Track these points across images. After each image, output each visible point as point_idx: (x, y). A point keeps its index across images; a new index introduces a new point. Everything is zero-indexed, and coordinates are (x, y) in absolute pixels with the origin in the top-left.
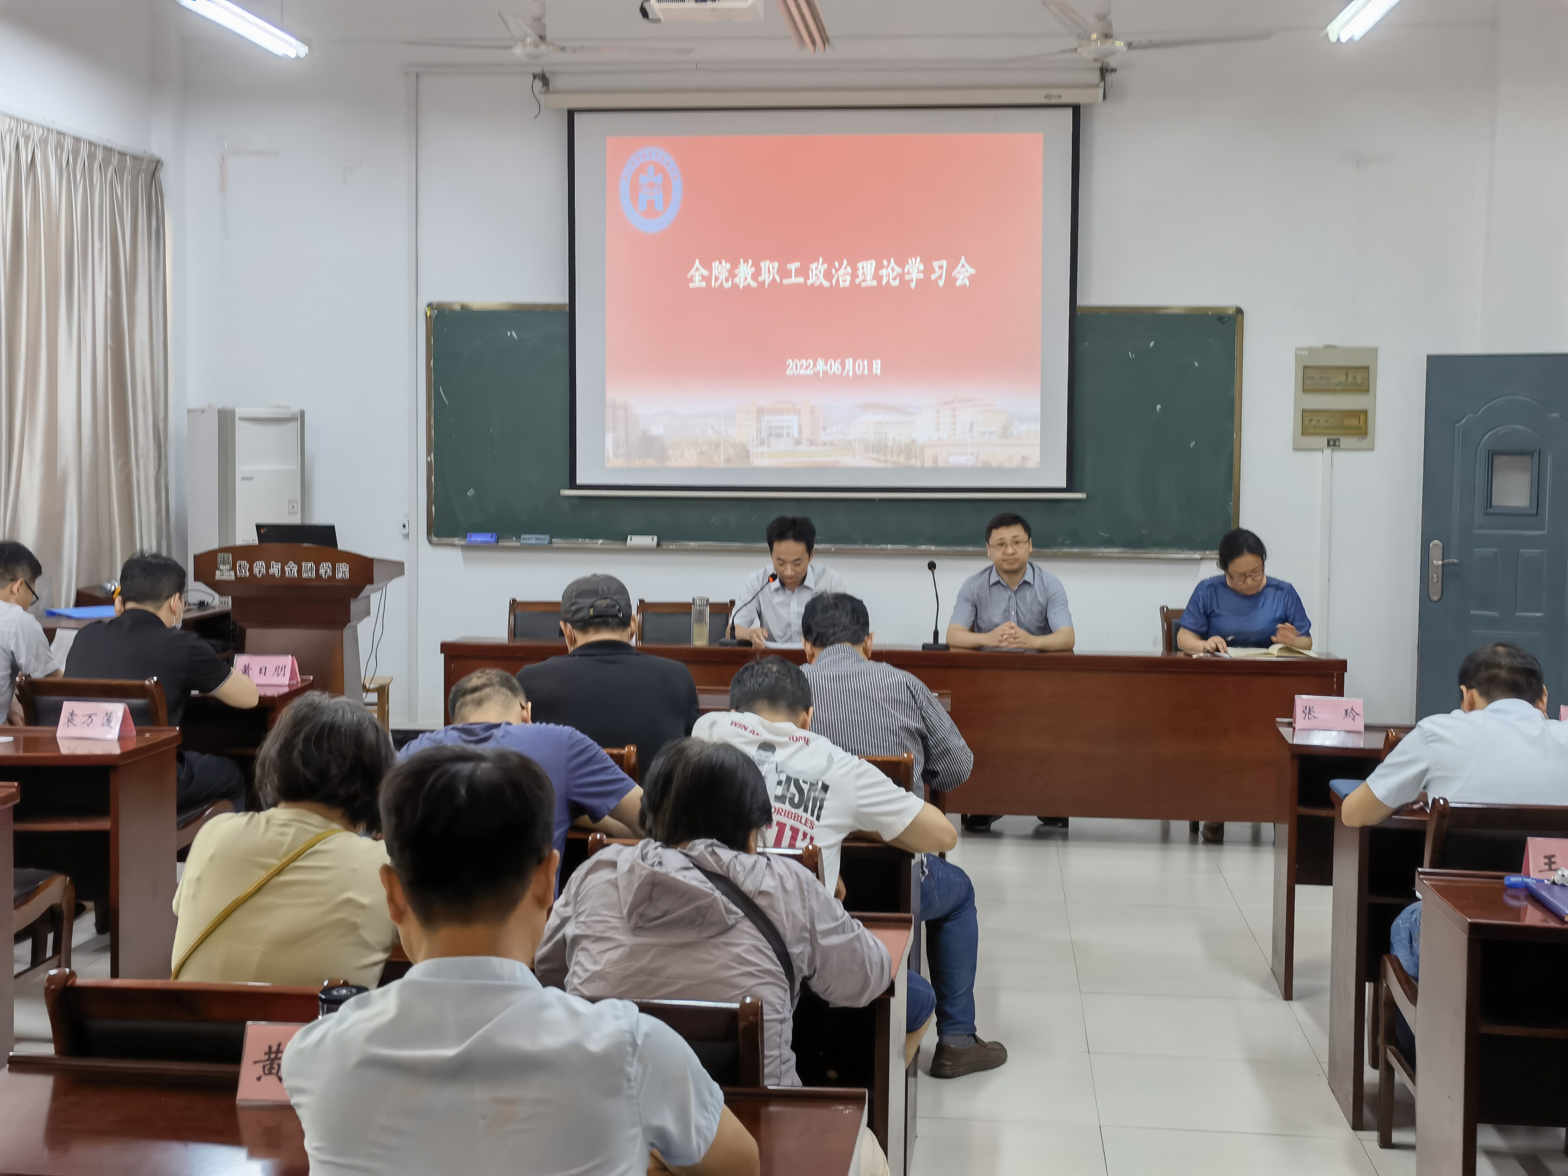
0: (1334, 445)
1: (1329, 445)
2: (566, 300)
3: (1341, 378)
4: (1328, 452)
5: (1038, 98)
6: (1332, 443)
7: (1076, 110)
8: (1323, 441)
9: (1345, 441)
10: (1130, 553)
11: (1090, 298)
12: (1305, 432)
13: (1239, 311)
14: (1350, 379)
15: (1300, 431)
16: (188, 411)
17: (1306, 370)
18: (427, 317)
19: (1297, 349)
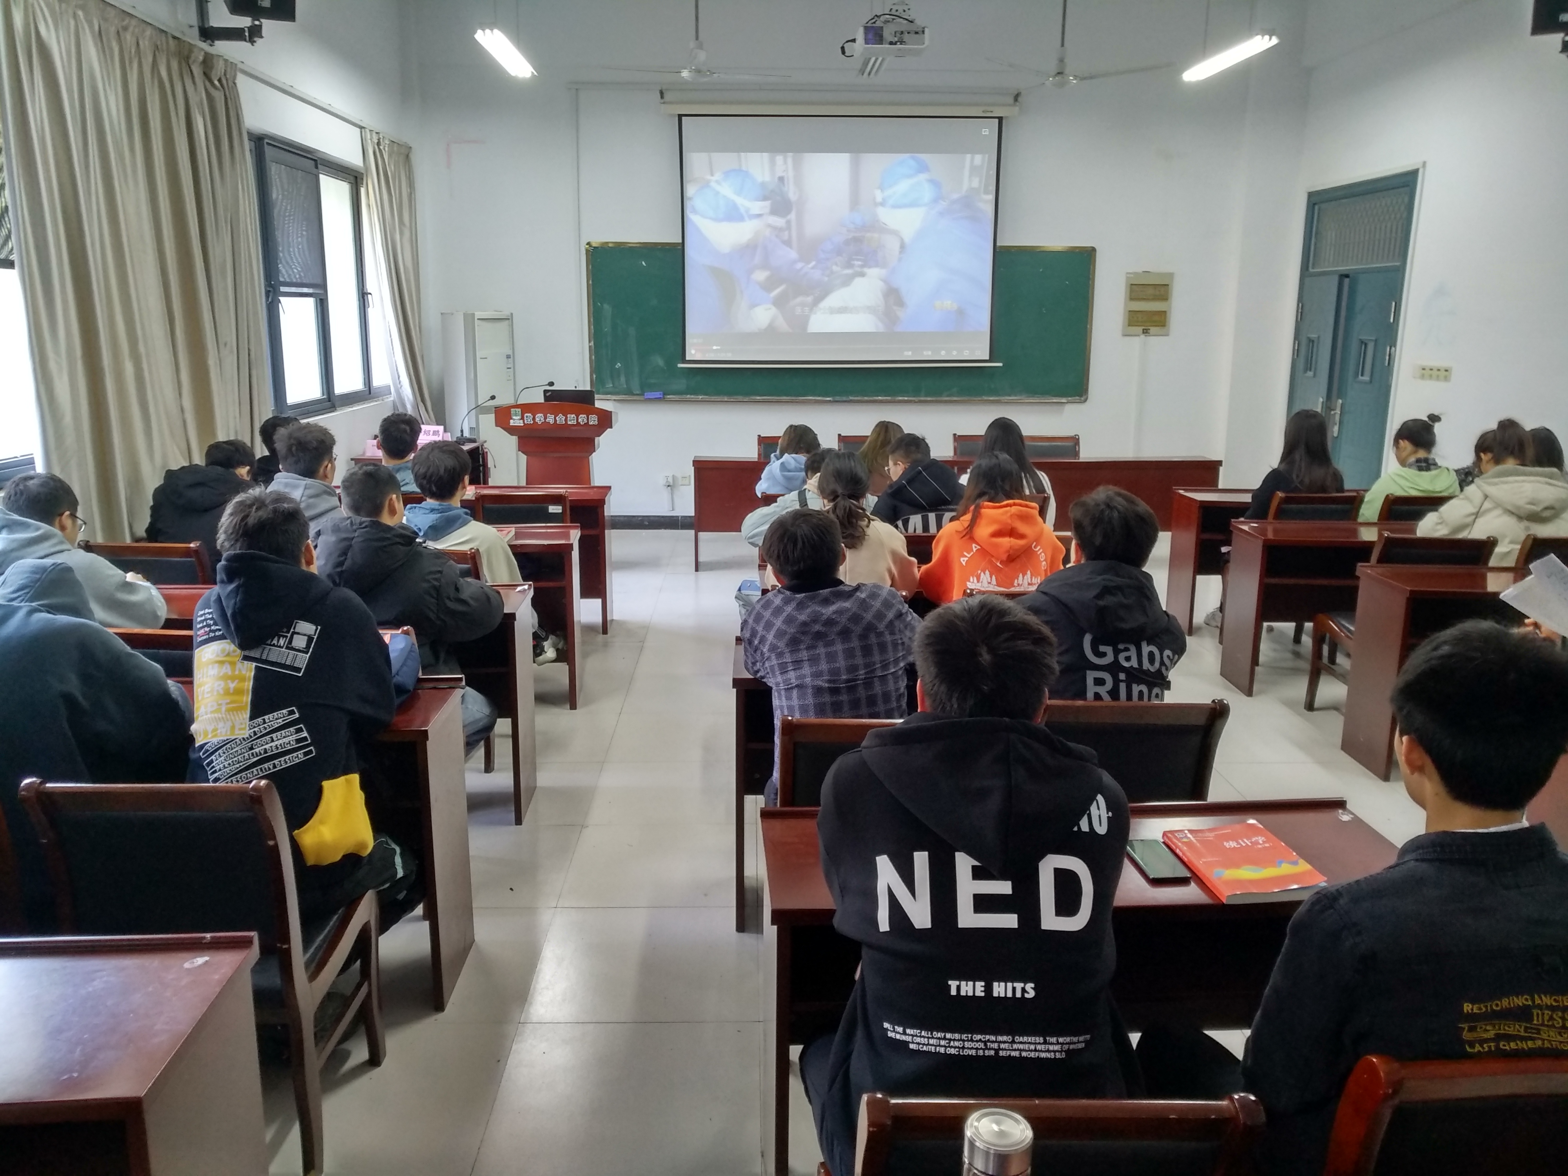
0: (1147, 333)
1: (1143, 333)
2: (680, 241)
3: (1150, 291)
4: (1143, 336)
5: (980, 111)
7: (1000, 119)
8: (1140, 329)
9: (1153, 330)
11: (1004, 241)
12: (1130, 324)
13: (1093, 250)
14: (1157, 292)
15: (1127, 324)
16: (442, 314)
17: (1133, 286)
18: (587, 251)
19: (1127, 273)
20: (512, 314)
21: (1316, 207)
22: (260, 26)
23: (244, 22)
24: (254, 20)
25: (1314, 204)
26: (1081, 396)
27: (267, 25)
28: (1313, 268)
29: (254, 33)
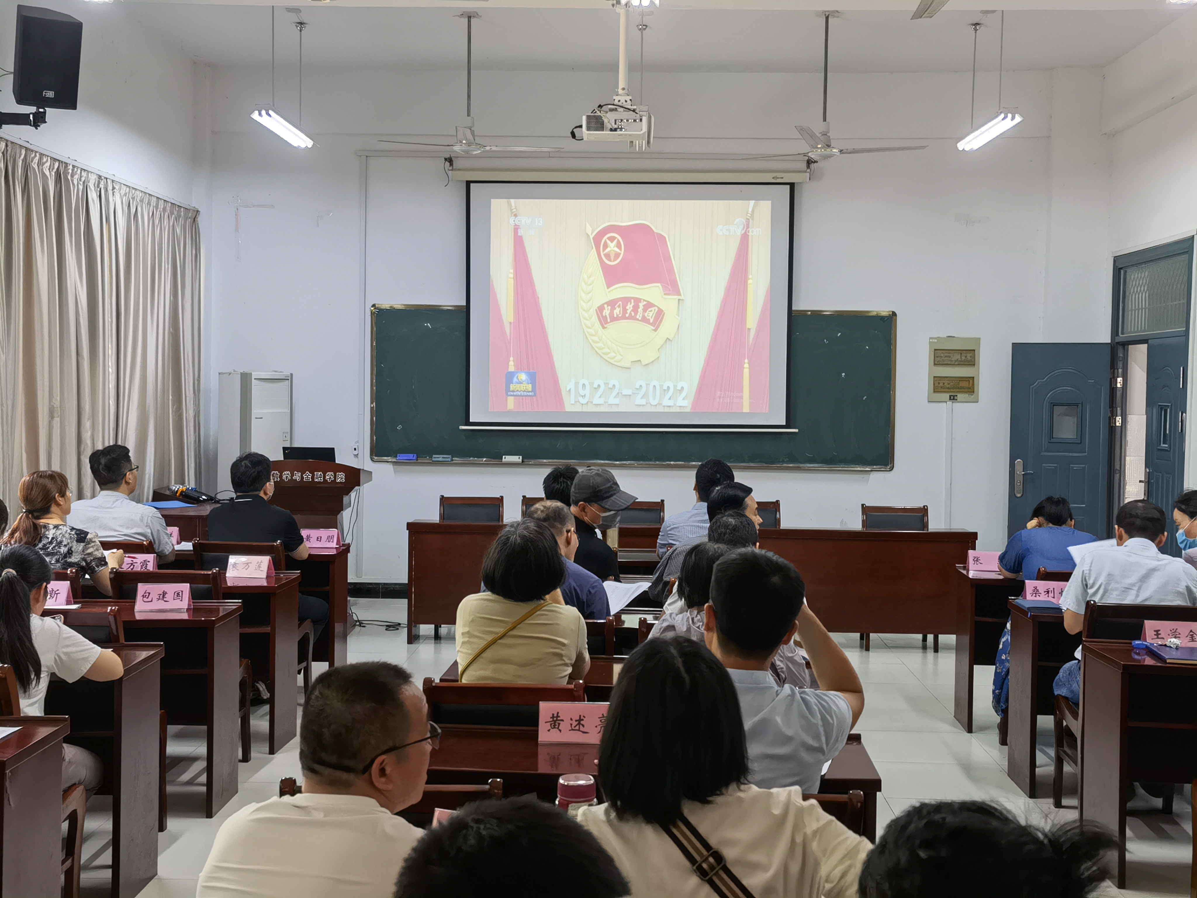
0: (954, 399)
1: (950, 399)
2: (464, 303)
3: (957, 357)
4: (950, 403)
5: (768, 178)
6: (952, 397)
7: (792, 185)
8: (947, 396)
9: (960, 396)
10: (825, 467)
11: (800, 305)
12: (935, 390)
13: (894, 314)
14: (963, 358)
15: (932, 391)
16: (219, 374)
17: (936, 351)
18: (372, 313)
19: (930, 338)
20: (292, 375)
21: (1122, 272)
22: (45, 113)
23: (29, 110)
24: (38, 108)
25: (1121, 268)
26: (887, 465)
27: (51, 113)
28: (1123, 333)
29: (39, 120)
